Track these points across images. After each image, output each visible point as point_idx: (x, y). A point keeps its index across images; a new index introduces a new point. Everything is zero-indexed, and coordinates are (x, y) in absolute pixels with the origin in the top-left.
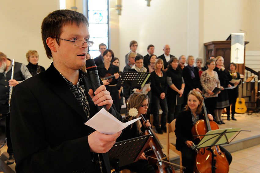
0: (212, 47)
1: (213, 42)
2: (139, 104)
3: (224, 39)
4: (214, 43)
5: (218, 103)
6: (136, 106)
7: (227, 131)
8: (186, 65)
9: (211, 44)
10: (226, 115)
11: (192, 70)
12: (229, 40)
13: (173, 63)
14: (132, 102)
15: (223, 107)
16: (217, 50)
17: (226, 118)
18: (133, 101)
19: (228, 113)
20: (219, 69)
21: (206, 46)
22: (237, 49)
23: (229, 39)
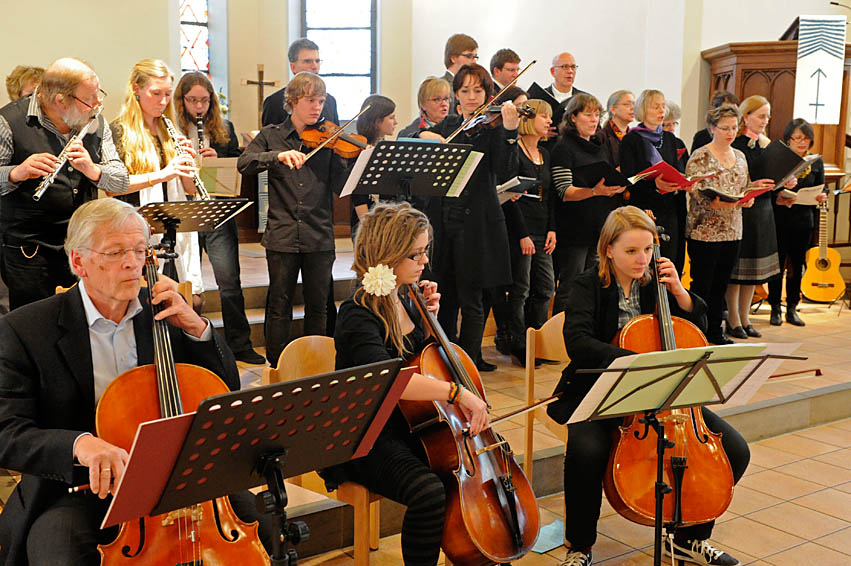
0: (729, 65)
1: (731, 45)
2: (402, 251)
3: (773, 34)
4: (737, 50)
5: (742, 264)
6: (388, 259)
7: (711, 358)
8: (634, 124)
9: (725, 55)
10: (767, 307)
11: (656, 144)
12: (790, 39)
13: (582, 116)
14: (376, 245)
15: (760, 278)
16: (747, 74)
17: (768, 317)
18: (378, 239)
19: (774, 299)
20: (752, 144)
21: (710, 59)
22: (819, 70)
23: (792, 36)
